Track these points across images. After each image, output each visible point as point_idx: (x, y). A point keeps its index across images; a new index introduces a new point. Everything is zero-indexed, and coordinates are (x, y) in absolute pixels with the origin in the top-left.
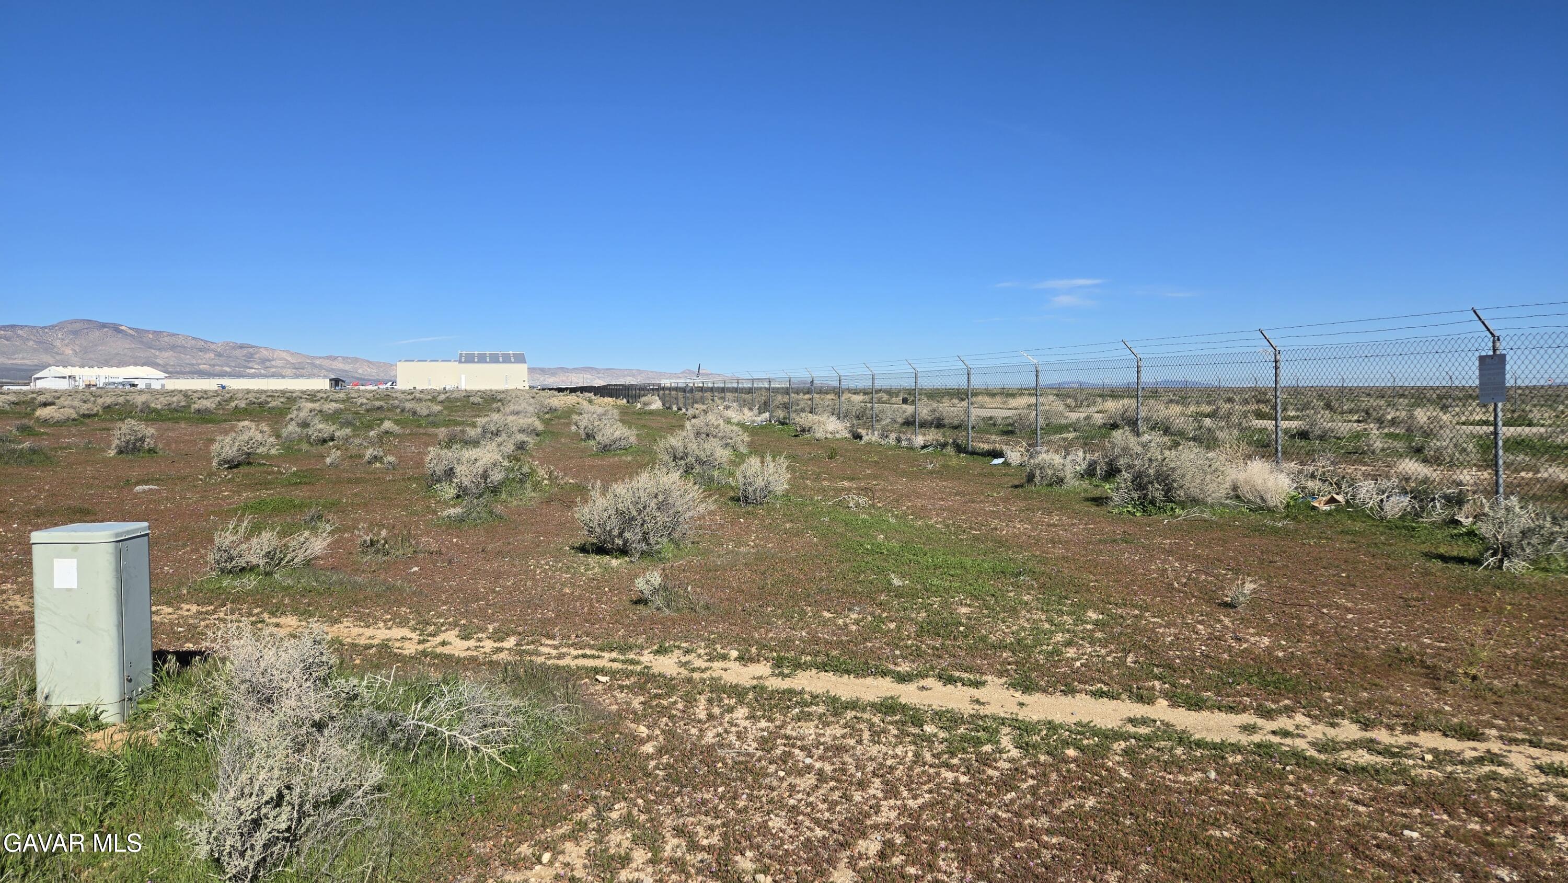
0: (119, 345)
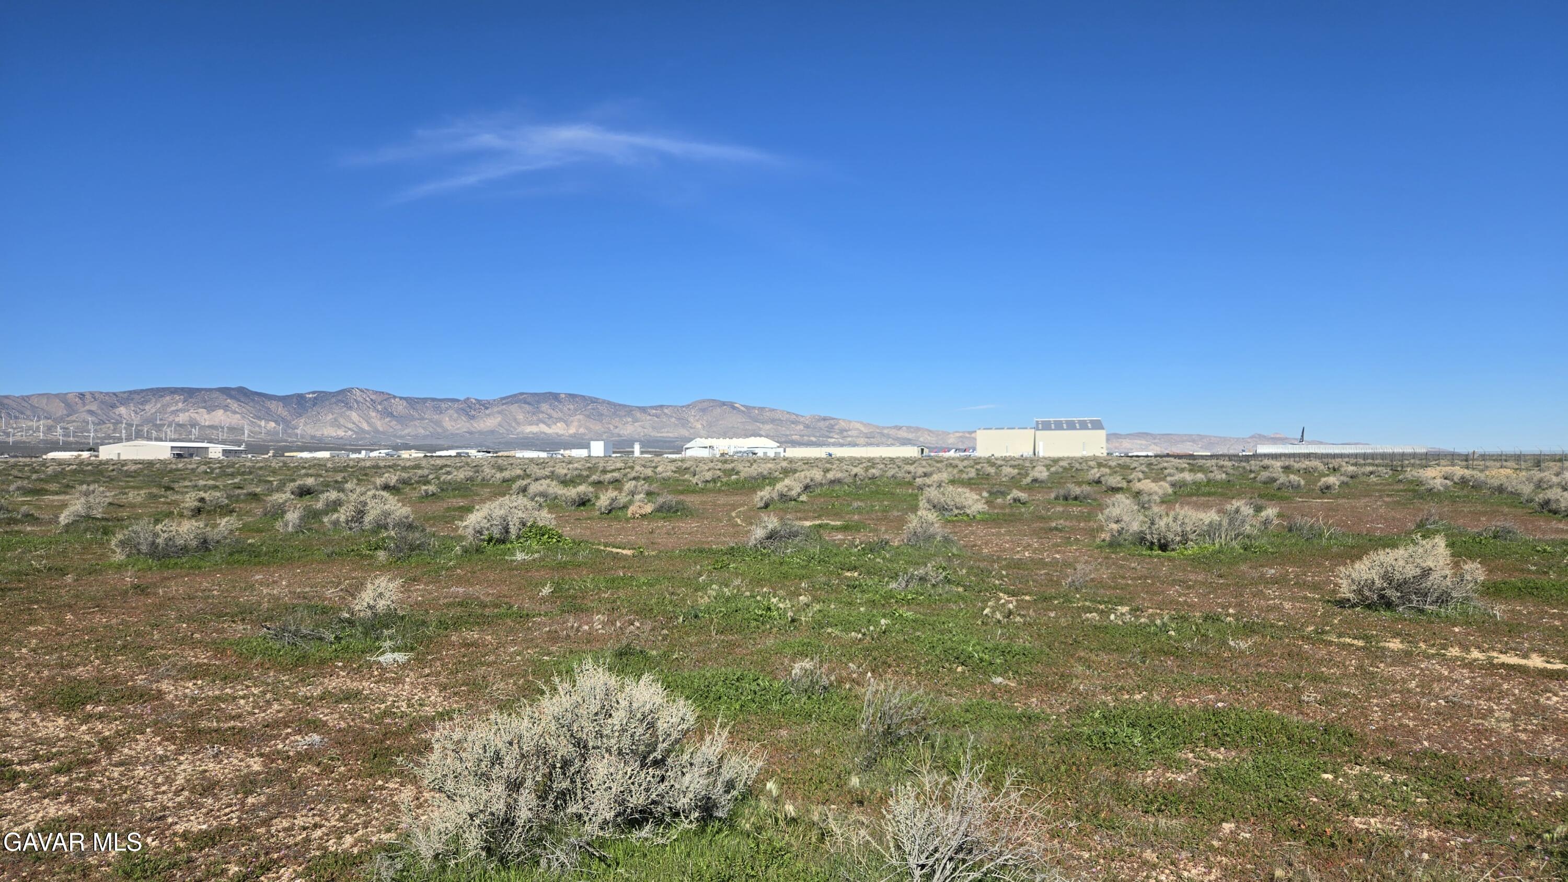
0: (734, 420)
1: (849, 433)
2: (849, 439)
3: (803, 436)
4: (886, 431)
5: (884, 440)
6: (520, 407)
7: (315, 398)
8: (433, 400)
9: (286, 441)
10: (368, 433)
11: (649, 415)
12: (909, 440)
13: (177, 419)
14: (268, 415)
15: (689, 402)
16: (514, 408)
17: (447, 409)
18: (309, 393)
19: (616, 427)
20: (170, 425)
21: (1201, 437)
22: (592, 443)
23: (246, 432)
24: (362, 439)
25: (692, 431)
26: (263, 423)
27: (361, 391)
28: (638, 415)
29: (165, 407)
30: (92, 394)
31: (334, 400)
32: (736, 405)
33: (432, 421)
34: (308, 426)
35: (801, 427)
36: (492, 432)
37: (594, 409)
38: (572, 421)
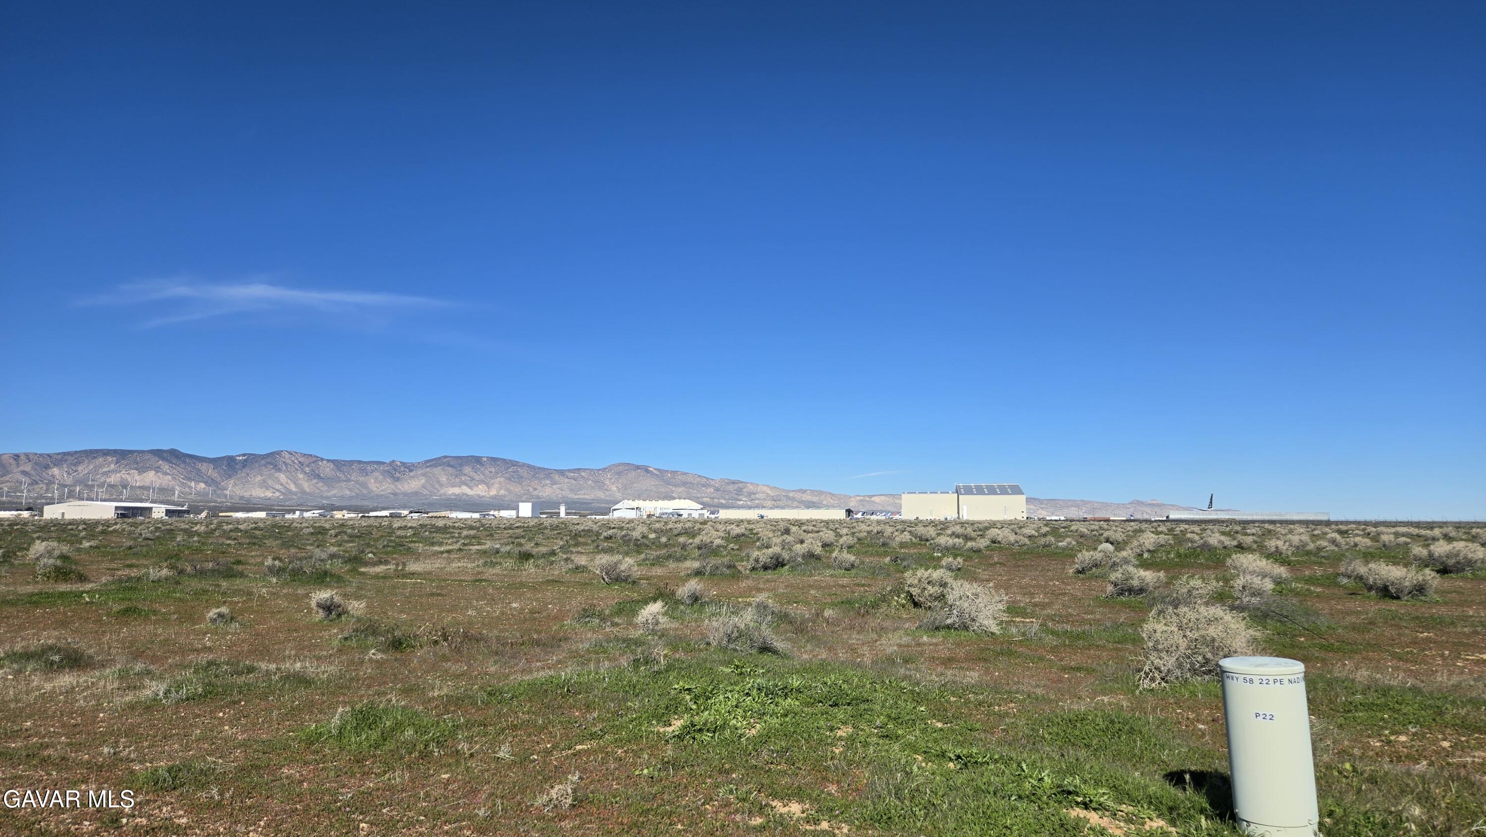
0: (649, 483)
1: (757, 496)
2: (757, 502)
3: (713, 498)
4: (791, 495)
5: (789, 502)
6: (443, 470)
7: (245, 460)
8: (359, 462)
9: (215, 502)
10: (295, 494)
11: (567, 477)
12: (813, 502)
13: (108, 480)
14: (199, 476)
15: (606, 466)
16: (437, 470)
17: (373, 471)
18: (239, 456)
19: (536, 489)
20: (101, 485)
21: (1085, 503)
22: (521, 504)
23: (177, 492)
24: (290, 499)
25: (607, 493)
26: (193, 484)
27: (290, 453)
28: (557, 477)
29: (96, 468)
30: (26, 455)
31: (263, 462)
32: (650, 469)
33: (357, 483)
34: (237, 488)
35: (712, 490)
36: (416, 493)
37: (514, 472)
38: (493, 484)
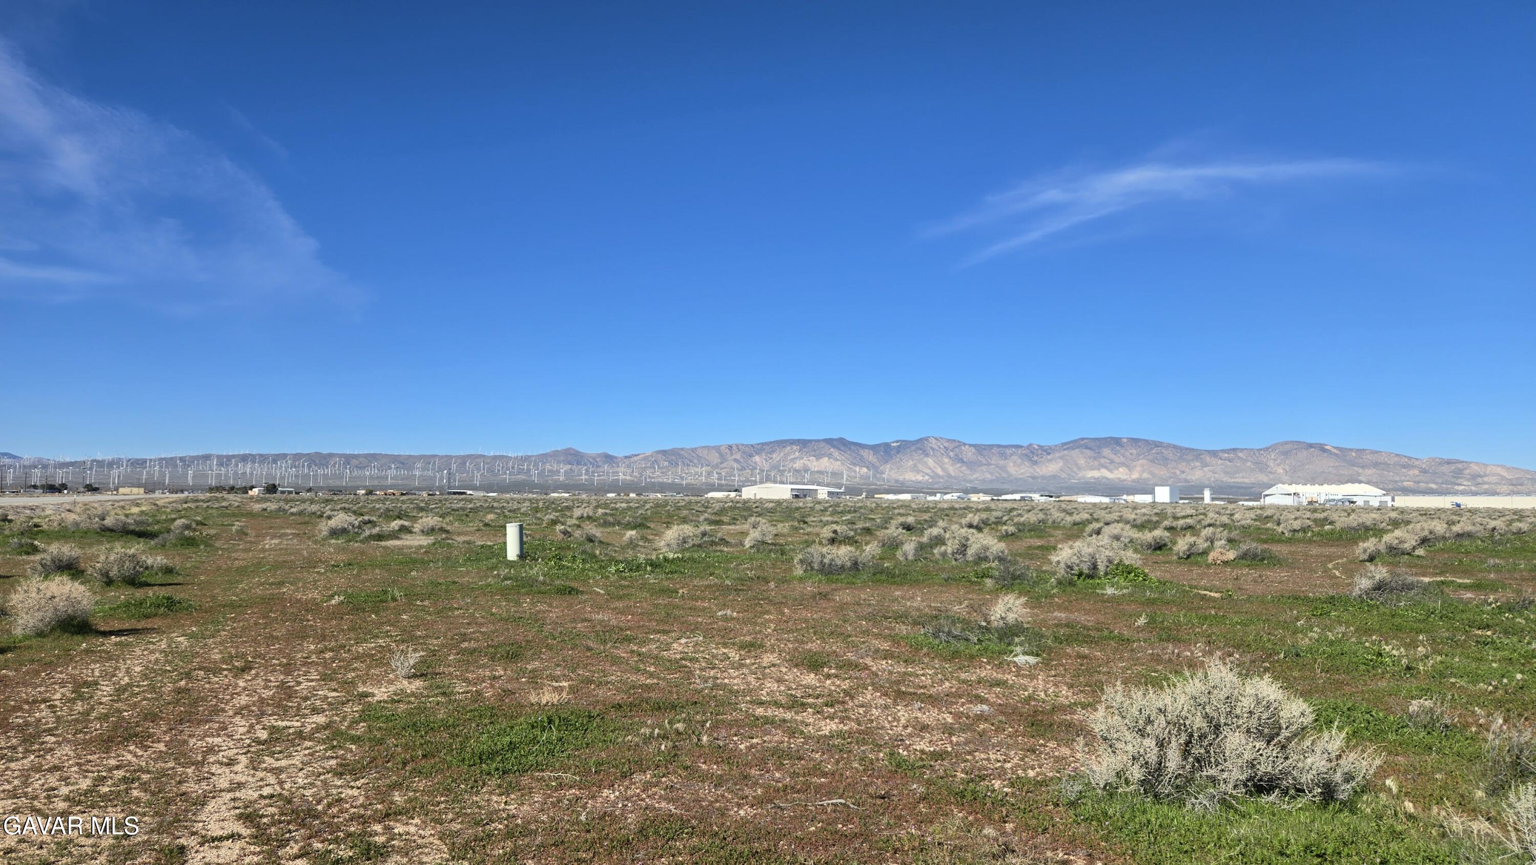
0: (1325, 464)
1: (1486, 479)
2: (1487, 486)
3: (1419, 482)
6: (1081, 452)
7: (899, 446)
8: (999, 446)
9: (876, 485)
10: (942, 477)
11: (1221, 459)
13: (795, 466)
14: (862, 462)
15: (1269, 445)
16: (1075, 453)
17: (1011, 455)
19: (1183, 472)
20: (789, 471)
22: (1157, 488)
23: (845, 476)
24: (937, 483)
25: (1271, 476)
26: (857, 469)
28: (1208, 459)
29: (786, 455)
30: (737, 446)
31: (914, 448)
32: (1327, 447)
33: (998, 467)
34: (893, 472)
35: (1416, 472)
36: (1054, 477)
37: (1158, 453)
38: (1135, 466)
